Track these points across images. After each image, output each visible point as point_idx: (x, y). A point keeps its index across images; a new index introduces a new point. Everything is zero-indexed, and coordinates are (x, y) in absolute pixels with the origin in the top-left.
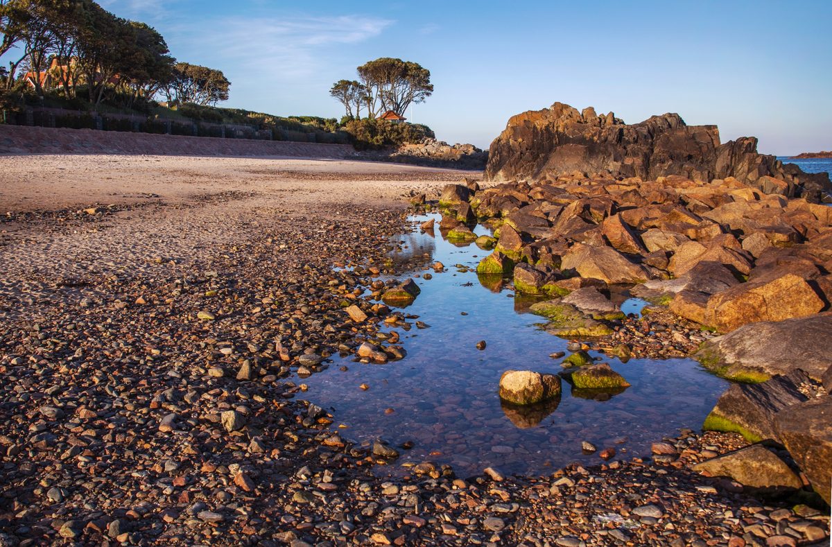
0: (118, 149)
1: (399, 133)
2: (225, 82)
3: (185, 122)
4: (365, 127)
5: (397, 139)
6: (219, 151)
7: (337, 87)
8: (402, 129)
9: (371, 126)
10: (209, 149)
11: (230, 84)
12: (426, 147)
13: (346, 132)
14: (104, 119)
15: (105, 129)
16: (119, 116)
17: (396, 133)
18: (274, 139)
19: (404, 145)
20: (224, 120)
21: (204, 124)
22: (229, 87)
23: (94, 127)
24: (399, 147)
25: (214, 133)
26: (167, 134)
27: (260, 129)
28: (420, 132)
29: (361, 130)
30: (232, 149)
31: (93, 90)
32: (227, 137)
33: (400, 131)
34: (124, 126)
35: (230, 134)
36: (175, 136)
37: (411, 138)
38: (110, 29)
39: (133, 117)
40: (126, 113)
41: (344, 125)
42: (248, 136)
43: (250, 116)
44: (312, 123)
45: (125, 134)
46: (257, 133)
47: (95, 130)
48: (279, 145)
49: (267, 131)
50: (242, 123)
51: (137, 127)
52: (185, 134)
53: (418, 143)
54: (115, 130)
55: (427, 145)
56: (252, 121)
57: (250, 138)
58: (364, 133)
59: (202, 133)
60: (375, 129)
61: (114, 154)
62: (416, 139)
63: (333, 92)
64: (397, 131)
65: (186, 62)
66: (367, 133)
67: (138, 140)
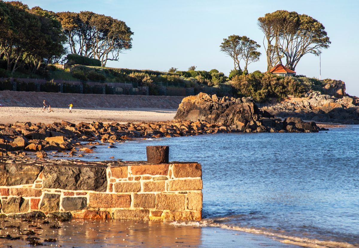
0: (26, 103)
1: (284, 87)
2: (128, 32)
3: (74, 82)
4: (249, 81)
5: (281, 93)
6: (98, 105)
7: (227, 42)
8: (287, 83)
9: (256, 80)
10: (90, 103)
11: (133, 33)
12: (309, 101)
13: (230, 86)
14: (18, 83)
15: (18, 90)
16: (27, 80)
17: (281, 87)
18: (150, 94)
19: (289, 98)
20: (107, 79)
21: (89, 83)
22: (132, 36)
23: (12, 89)
24: (283, 100)
25: (96, 91)
26: (60, 93)
27: (140, 85)
28: (305, 85)
29: (244, 84)
30: (109, 103)
31: (10, 61)
32: (107, 93)
33: (285, 84)
34: (30, 88)
35: (109, 91)
36: (66, 94)
37: (295, 91)
38: (23, 25)
39: (37, 81)
40: (31, 78)
41: (231, 79)
42: (127, 92)
43: (132, 75)
44: (197, 77)
45: (31, 93)
46: (134, 89)
47: (12, 91)
48: (154, 99)
49: (145, 88)
50: (123, 81)
51: (39, 88)
52: (73, 92)
53: (303, 96)
54: (24, 91)
55: (311, 98)
56: (132, 80)
57: (127, 93)
58: (248, 86)
59: (87, 90)
60: (260, 83)
61: (24, 106)
62: (301, 92)
63: (224, 47)
64: (282, 85)
65: (90, 11)
66: (251, 87)
67: (39, 97)
